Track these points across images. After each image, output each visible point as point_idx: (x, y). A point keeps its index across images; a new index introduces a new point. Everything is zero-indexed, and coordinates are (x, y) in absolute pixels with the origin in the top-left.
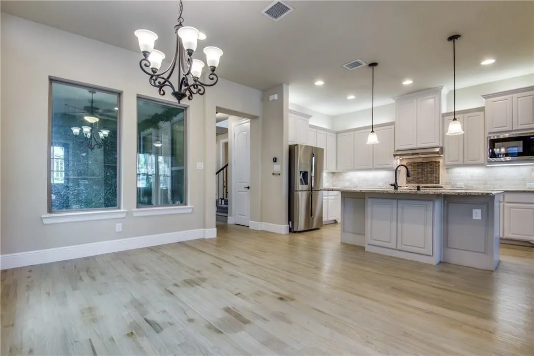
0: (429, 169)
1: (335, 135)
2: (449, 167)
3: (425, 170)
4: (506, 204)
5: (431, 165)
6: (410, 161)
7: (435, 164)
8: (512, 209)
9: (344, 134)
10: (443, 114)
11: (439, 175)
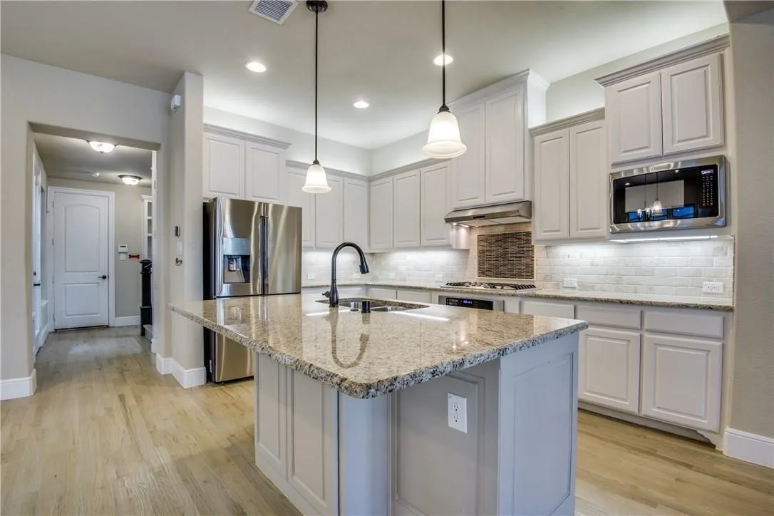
0: (515, 248)
1: (366, 184)
2: (551, 244)
3: (509, 250)
4: (647, 335)
5: (520, 239)
6: (483, 232)
7: (525, 238)
8: (659, 348)
9: (379, 182)
10: (530, 130)
11: (532, 259)
